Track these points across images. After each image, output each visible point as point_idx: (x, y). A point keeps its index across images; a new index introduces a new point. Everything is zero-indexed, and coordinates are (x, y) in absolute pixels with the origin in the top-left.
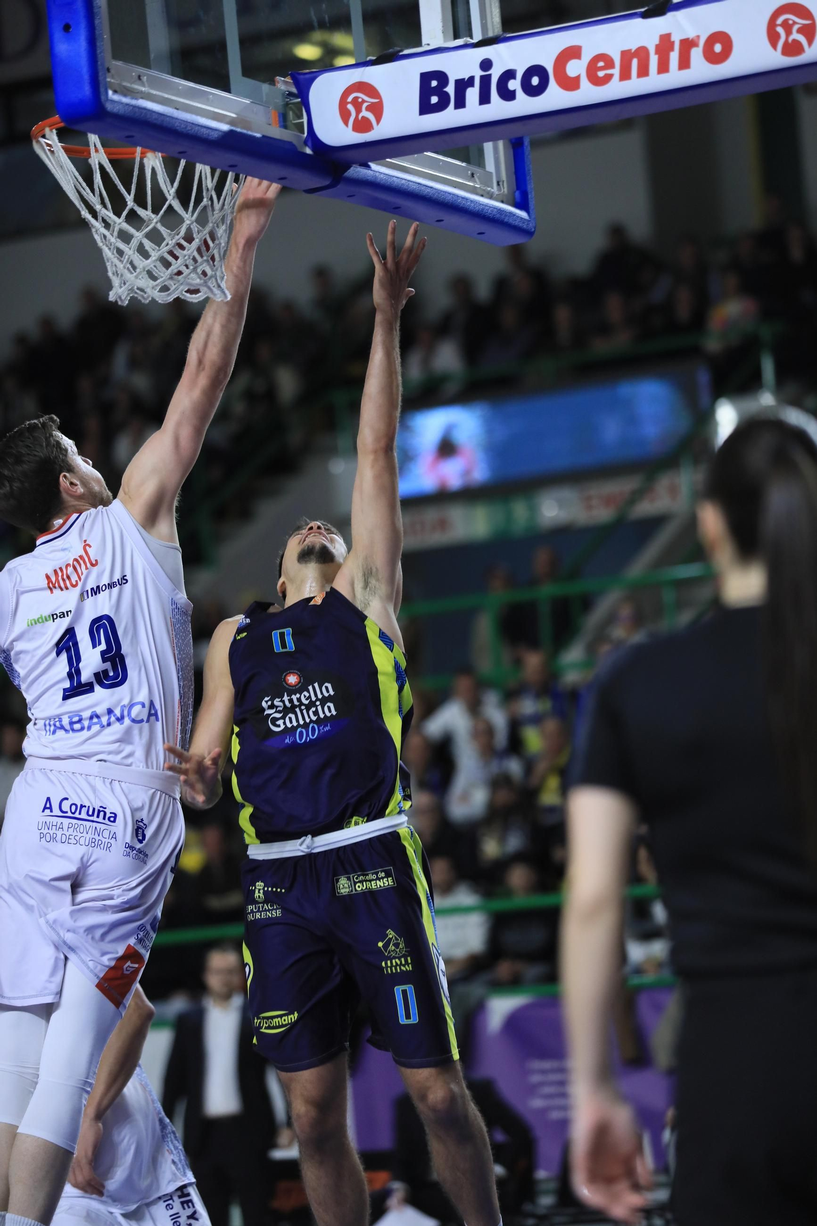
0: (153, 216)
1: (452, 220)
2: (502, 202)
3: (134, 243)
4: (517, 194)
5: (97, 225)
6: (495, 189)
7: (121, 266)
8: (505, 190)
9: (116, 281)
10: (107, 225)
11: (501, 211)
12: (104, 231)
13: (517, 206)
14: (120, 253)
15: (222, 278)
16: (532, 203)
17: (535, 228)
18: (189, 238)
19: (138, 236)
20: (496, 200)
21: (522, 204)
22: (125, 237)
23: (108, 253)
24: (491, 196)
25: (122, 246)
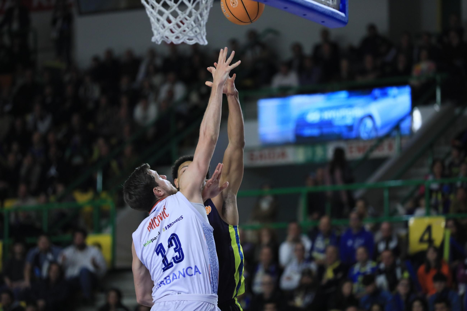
0: (174, 4)
1: (310, 15)
2: (334, 8)
3: (165, 16)
4: (341, 5)
5: (148, 7)
6: (330, 2)
7: (158, 26)
8: (335, 3)
9: (155, 32)
10: (153, 8)
11: (333, 12)
12: (151, 10)
13: (340, 10)
14: (158, 20)
15: (204, 34)
16: (347, 10)
17: (348, 21)
18: (190, 15)
19: (167, 13)
20: (331, 7)
21: (343, 10)
22: (161, 13)
23: (153, 20)
24: (329, 5)
25: (159, 17)
